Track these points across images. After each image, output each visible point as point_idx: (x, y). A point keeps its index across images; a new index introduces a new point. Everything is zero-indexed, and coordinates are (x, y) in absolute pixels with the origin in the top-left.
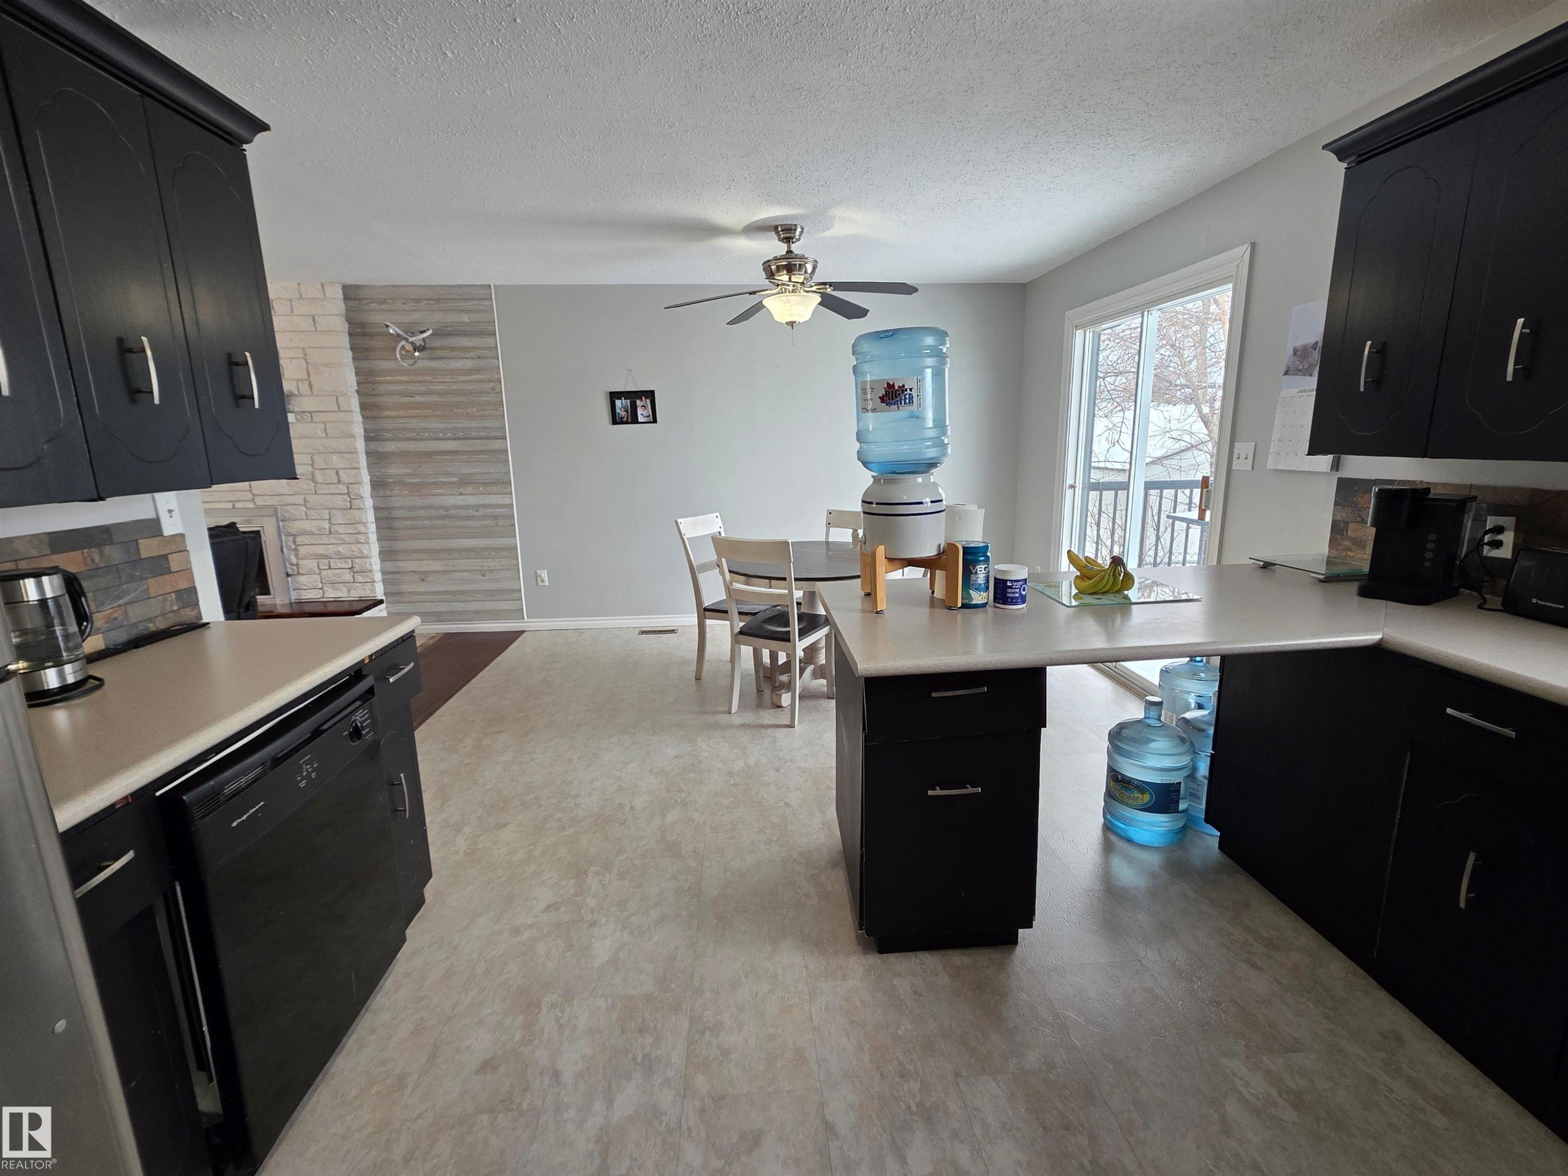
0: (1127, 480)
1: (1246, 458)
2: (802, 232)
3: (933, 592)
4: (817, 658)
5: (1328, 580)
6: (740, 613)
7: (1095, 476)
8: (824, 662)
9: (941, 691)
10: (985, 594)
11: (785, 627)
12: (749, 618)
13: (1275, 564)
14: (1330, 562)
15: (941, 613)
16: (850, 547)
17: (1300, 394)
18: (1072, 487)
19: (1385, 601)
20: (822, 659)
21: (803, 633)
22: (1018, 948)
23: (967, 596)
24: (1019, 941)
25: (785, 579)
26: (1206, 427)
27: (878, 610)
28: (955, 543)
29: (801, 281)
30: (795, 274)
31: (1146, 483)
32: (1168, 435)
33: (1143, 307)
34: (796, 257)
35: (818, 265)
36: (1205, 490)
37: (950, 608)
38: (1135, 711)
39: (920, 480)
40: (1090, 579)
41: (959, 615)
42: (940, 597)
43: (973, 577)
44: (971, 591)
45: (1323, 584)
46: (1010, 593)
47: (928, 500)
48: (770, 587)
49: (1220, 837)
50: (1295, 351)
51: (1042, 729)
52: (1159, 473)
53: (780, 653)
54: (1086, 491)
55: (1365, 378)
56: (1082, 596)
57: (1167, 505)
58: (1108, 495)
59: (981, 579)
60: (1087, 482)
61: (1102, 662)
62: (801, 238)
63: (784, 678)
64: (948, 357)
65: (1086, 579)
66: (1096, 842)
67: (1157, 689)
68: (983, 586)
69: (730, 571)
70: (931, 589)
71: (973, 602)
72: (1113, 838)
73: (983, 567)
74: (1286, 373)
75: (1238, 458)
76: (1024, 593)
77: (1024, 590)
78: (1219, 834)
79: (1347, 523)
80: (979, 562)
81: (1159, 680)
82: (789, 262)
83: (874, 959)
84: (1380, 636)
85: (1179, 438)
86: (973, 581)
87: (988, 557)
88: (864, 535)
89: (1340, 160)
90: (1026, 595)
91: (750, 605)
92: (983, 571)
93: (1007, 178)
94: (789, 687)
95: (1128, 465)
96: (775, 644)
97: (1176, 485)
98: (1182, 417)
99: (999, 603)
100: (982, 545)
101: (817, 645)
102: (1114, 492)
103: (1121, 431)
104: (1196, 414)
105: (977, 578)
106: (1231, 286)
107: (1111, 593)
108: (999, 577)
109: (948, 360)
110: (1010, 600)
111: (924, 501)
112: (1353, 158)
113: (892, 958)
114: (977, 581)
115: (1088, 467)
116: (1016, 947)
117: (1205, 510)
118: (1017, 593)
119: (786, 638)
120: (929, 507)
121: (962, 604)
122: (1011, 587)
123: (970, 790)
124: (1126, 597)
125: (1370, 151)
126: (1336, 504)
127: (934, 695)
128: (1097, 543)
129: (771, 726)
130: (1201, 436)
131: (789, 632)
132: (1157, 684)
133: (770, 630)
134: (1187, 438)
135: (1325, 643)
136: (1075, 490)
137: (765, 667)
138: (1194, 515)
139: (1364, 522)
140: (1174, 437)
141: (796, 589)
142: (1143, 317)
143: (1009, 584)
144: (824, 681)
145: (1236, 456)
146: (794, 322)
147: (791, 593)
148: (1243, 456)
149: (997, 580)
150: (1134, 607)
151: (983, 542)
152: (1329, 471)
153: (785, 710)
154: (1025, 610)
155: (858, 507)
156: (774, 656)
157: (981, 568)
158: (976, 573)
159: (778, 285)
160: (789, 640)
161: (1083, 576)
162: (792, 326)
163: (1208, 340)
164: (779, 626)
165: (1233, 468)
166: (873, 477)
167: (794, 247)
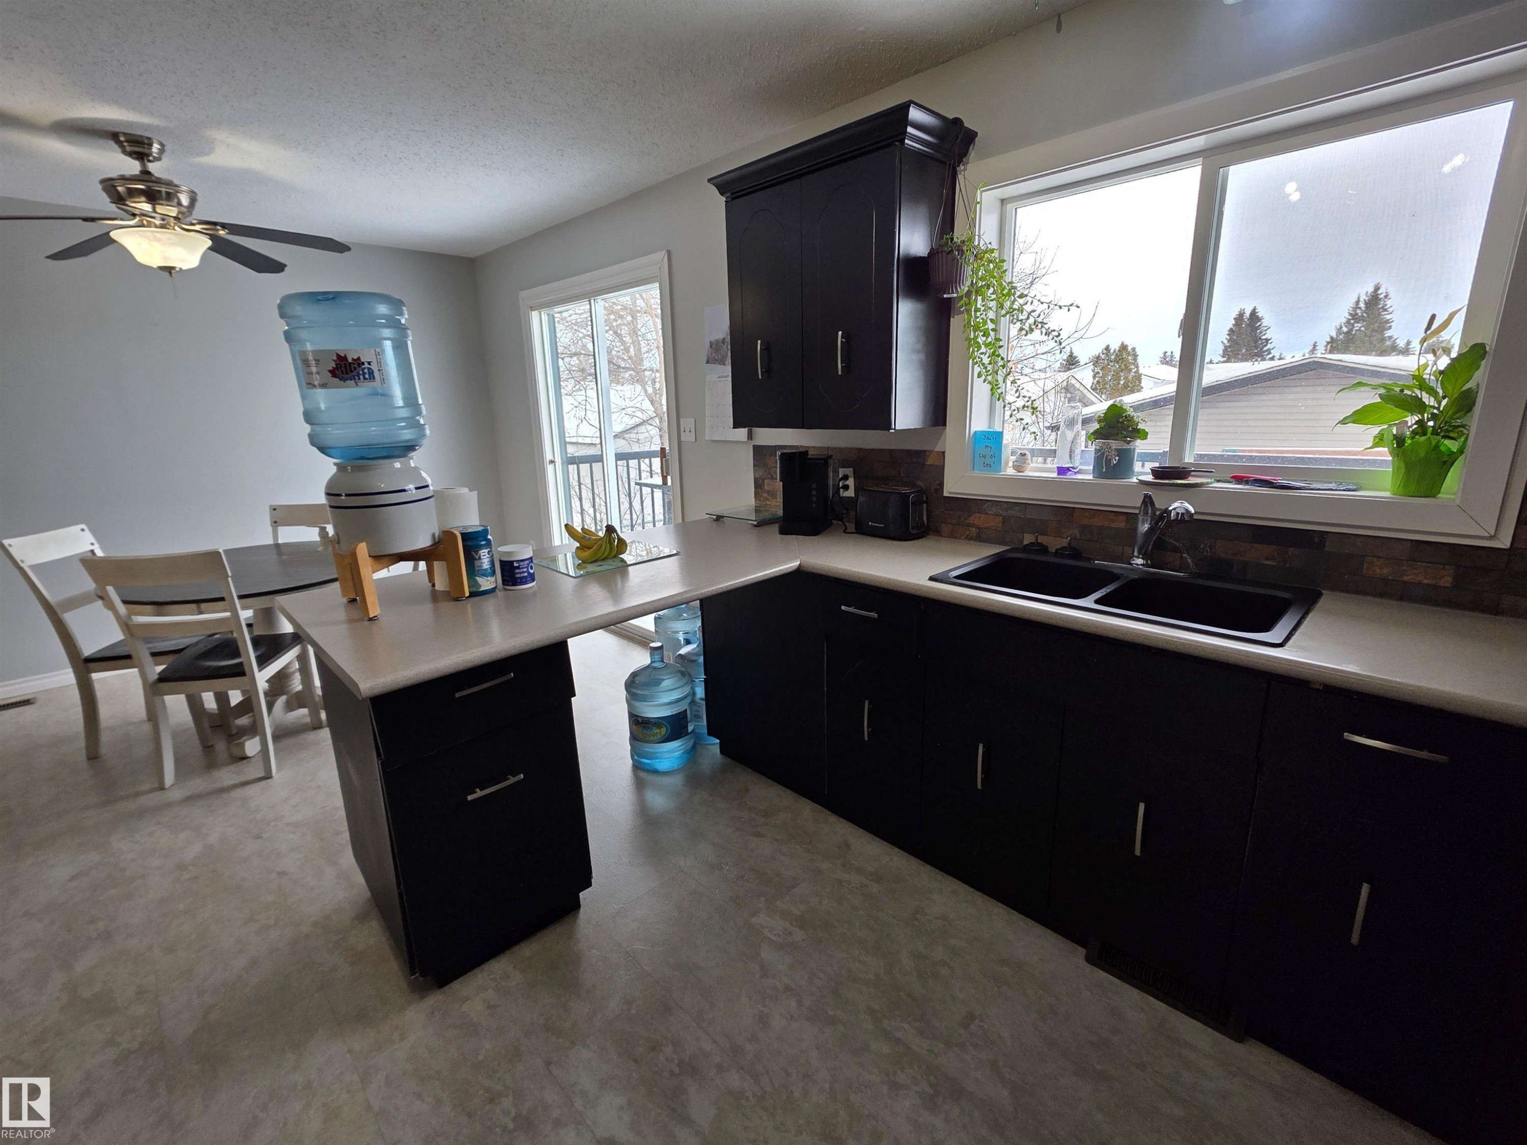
0: (600, 453)
1: (690, 431)
2: (162, 151)
3: (434, 585)
4: (290, 686)
5: (761, 524)
6: (154, 654)
7: (571, 450)
8: (300, 688)
9: (465, 689)
10: (493, 579)
11: (233, 658)
12: (171, 658)
13: (724, 517)
14: (757, 510)
15: (447, 607)
16: (319, 549)
17: (719, 379)
18: (552, 462)
19: (795, 536)
20: (297, 684)
21: (263, 661)
22: (582, 910)
23: (473, 583)
24: (581, 903)
25: (222, 599)
26: (652, 404)
27: (371, 616)
28: (451, 530)
29: (174, 215)
30: (162, 205)
31: (616, 454)
32: (624, 412)
33: (589, 295)
34: (159, 181)
35: (198, 198)
36: (664, 459)
37: (457, 599)
38: (641, 659)
39: (397, 465)
40: (590, 548)
41: (469, 606)
42: (442, 589)
43: (477, 563)
44: (477, 578)
45: (757, 528)
46: (518, 573)
47: (411, 486)
48: (201, 613)
49: (721, 743)
50: (711, 344)
51: (572, 699)
52: (623, 446)
53: (230, 693)
54: (565, 465)
55: (761, 369)
56: (586, 565)
57: (634, 474)
58: (584, 468)
59: (485, 563)
60: (564, 457)
61: (613, 625)
62: (163, 157)
63: (243, 721)
64: (409, 329)
65: (587, 550)
66: (630, 784)
67: (654, 635)
68: (489, 571)
69: (125, 602)
70: (430, 582)
71: (482, 589)
72: (642, 774)
73: (486, 551)
74: (708, 362)
75: (685, 431)
76: (531, 571)
77: (532, 568)
78: (718, 741)
79: (763, 480)
80: (480, 547)
81: (654, 626)
82: (148, 187)
83: (435, 999)
84: (799, 563)
85: (633, 414)
86: (478, 567)
87: (489, 541)
88: (337, 533)
89: (722, 194)
90: (534, 573)
91: (168, 640)
92: (487, 556)
93: (438, 144)
94: (255, 729)
95: (599, 439)
96: (220, 684)
97: (639, 456)
98: (633, 396)
99: (509, 585)
100: (480, 529)
101: (286, 671)
102: (589, 464)
103: (586, 409)
104: (643, 393)
105: (482, 563)
106: (657, 285)
107: (611, 559)
108: (504, 559)
109: (409, 332)
110: (519, 580)
111: (406, 488)
112: (729, 194)
113: (456, 985)
114: (482, 566)
115: (564, 444)
116: (578, 912)
117: (666, 477)
118: (524, 572)
119: (239, 672)
120: (413, 494)
121: (470, 593)
122: (518, 568)
123: (512, 780)
124: (623, 561)
125: (738, 192)
126: (755, 465)
127: (457, 695)
128: (582, 514)
129: (235, 786)
130: (650, 413)
131: (241, 664)
132: (654, 631)
133: (209, 667)
134: (639, 414)
135: (769, 574)
136: (555, 465)
137: (210, 715)
138: (658, 480)
139: (773, 478)
140: (630, 413)
141: (244, 608)
142: (590, 304)
143: (515, 564)
144: (305, 711)
145: (682, 430)
146: (173, 268)
147: (236, 616)
148: (687, 430)
149: (503, 563)
150: (630, 568)
151: (481, 526)
152: (746, 440)
153: (253, 760)
154: (536, 589)
155: (322, 499)
156: (222, 698)
157: (484, 553)
158: (480, 558)
159: (134, 215)
160: (243, 674)
161: (582, 546)
162: (170, 273)
163: (639, 330)
164: (224, 659)
165: (682, 440)
166: (335, 464)
167: (152, 167)
